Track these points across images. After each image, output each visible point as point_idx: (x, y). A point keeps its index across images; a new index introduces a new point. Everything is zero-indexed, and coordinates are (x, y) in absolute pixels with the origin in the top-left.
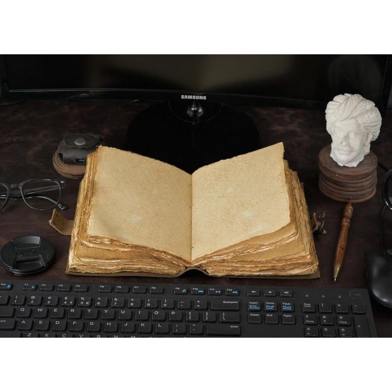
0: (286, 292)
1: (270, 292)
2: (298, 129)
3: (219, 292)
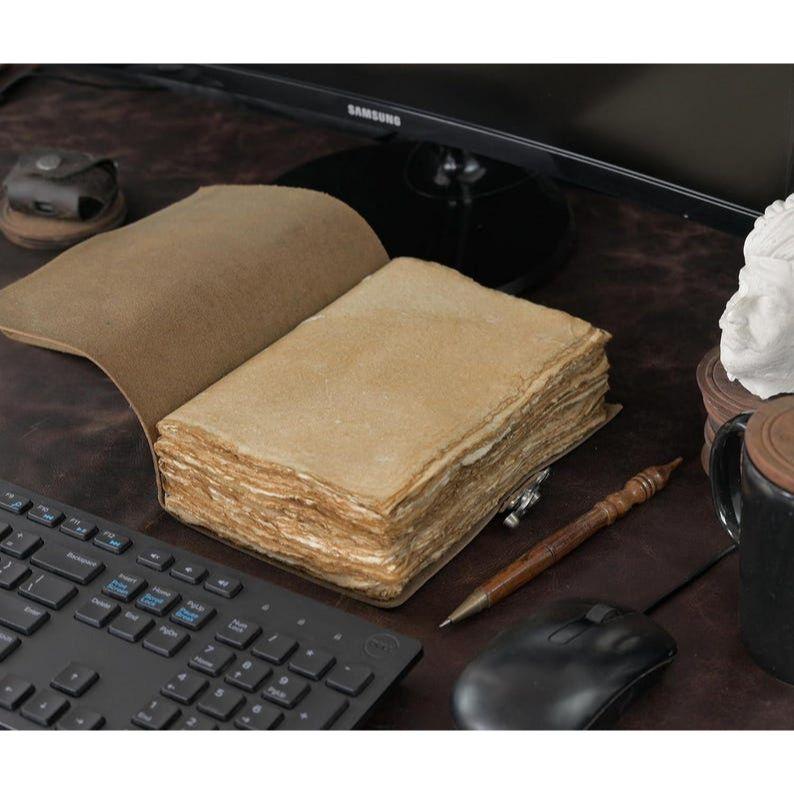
0: (221, 582)
1: (188, 570)
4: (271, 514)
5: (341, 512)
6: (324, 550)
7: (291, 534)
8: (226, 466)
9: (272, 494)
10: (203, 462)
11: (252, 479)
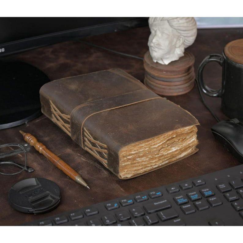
0: (198, 181)
1: (186, 185)
2: (68, 61)
3: (146, 197)
7: (166, 152)
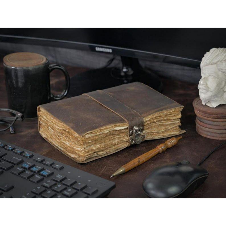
4: (60, 135)
5: (73, 134)
6: (69, 145)
7: (63, 140)
8: (53, 120)
9: (60, 128)
10: (48, 118)
11: (57, 124)
